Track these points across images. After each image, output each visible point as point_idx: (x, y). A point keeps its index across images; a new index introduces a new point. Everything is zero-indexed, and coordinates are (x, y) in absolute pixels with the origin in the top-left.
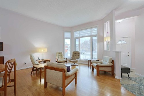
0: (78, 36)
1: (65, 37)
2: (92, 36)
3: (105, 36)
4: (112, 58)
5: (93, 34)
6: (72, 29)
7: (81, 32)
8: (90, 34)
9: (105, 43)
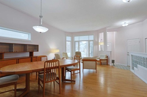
0: (78, 40)
1: (67, 40)
2: (89, 41)
3: (99, 41)
4: (106, 55)
5: (90, 39)
6: (72, 34)
7: (80, 37)
8: (88, 39)
9: (99, 46)
